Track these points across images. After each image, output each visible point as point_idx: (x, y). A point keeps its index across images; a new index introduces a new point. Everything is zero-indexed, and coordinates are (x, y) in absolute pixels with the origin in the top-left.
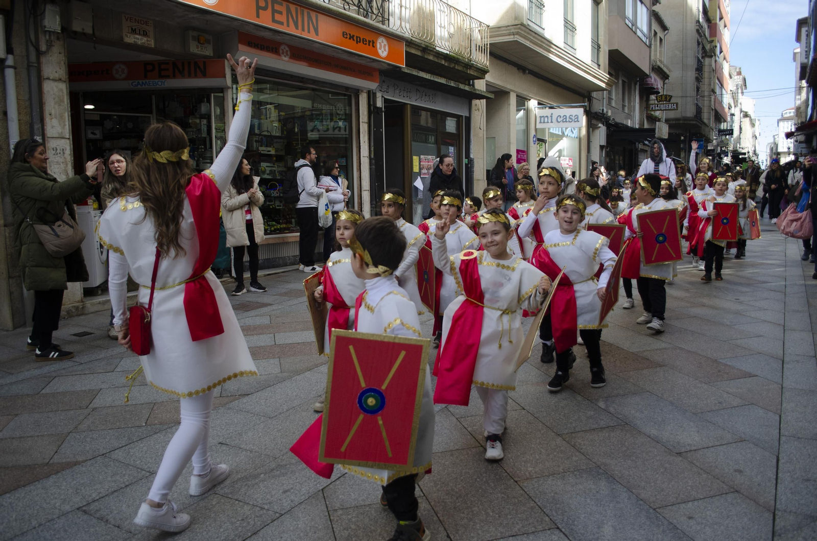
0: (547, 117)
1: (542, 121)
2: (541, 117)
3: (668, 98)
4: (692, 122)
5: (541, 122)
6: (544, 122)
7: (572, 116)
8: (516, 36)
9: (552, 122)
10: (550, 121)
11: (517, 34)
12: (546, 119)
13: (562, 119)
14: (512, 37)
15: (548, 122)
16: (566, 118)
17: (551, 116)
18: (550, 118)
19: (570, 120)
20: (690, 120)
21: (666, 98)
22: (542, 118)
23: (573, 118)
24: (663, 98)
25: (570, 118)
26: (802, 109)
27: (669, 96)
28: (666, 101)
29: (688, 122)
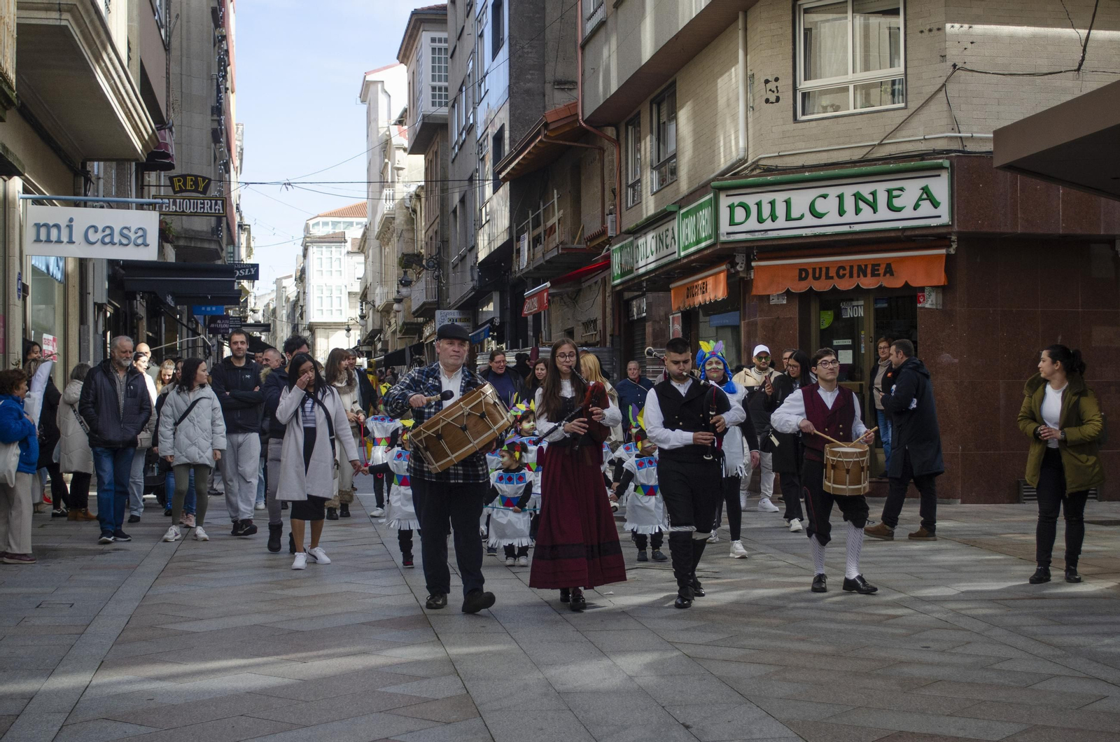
0: (57, 226)
1: (43, 237)
2: (38, 226)
3: (202, 185)
4: (206, 245)
5: (38, 240)
6: (48, 241)
7: (128, 229)
8: (66, 16)
9: (71, 242)
10: (65, 238)
11: (69, 11)
12: (54, 232)
13: (99, 235)
14: (55, 15)
15: (59, 241)
16: (111, 235)
17: (70, 227)
18: (65, 233)
19: (125, 241)
20: (202, 240)
21: (196, 183)
22: (43, 231)
23: (133, 237)
24: (189, 183)
25: (122, 235)
26: (397, 221)
27: (204, 179)
28: (196, 191)
29: (199, 245)
